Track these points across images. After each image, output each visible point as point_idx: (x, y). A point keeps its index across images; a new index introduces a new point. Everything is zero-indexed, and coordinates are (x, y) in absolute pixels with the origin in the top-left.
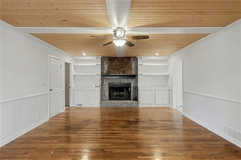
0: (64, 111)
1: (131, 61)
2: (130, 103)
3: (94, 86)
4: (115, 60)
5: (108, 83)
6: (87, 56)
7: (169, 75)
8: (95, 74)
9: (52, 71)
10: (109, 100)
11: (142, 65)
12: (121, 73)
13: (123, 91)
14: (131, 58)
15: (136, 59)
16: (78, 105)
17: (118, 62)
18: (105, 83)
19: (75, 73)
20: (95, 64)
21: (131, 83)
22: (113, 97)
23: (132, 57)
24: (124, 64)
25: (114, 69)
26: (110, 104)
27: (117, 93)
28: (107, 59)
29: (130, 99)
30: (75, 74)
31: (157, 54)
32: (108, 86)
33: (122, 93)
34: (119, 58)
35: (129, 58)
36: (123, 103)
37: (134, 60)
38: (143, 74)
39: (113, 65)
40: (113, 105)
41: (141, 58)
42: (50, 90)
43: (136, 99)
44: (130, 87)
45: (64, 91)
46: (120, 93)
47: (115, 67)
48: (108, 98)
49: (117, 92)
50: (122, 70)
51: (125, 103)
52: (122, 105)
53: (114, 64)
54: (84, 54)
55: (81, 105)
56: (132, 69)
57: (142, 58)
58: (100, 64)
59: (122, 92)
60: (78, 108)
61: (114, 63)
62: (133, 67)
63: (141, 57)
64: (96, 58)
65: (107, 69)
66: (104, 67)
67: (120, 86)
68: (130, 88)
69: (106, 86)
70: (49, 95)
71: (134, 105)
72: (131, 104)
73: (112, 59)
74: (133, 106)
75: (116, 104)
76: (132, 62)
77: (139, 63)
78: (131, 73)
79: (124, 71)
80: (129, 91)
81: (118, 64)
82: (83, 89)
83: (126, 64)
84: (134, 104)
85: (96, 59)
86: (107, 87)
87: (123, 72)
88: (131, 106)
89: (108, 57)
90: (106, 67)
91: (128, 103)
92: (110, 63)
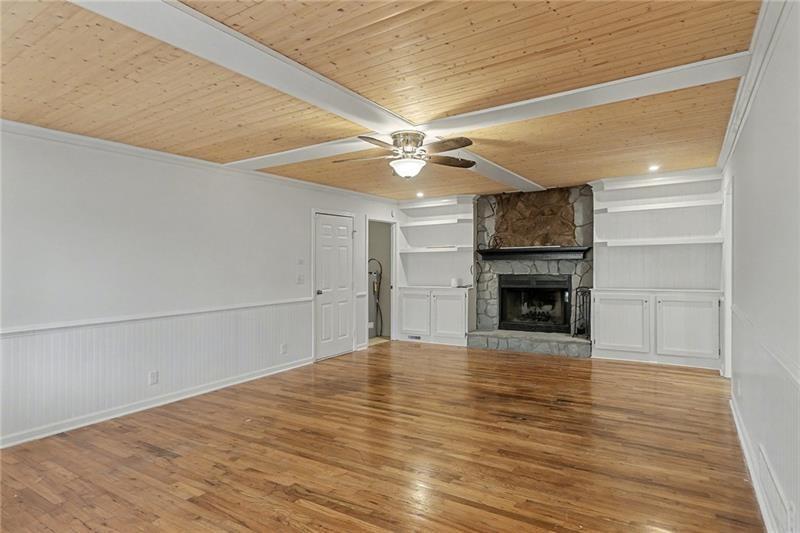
0: (365, 348)
1: (571, 200)
2: (558, 342)
3: (454, 283)
4: (520, 204)
5: (495, 276)
6: (427, 198)
7: (721, 244)
8: (455, 249)
9: (324, 246)
10: (500, 328)
11: (605, 210)
12: (537, 243)
13: (552, 302)
14: (573, 191)
15: (586, 190)
16: (412, 337)
17: (527, 207)
18: (487, 276)
19: (409, 247)
20: (451, 220)
21: (570, 277)
22: (515, 320)
23: (576, 187)
24: (546, 212)
25: (514, 232)
26: (496, 340)
27: (532, 309)
28: (493, 200)
29: (567, 331)
30: (410, 249)
31: (654, 168)
32: (497, 285)
33: (547, 308)
34: (529, 193)
35: (564, 191)
36: (536, 341)
37: (581, 195)
38: (609, 245)
39: (512, 219)
40: (503, 345)
41: (603, 188)
42: (319, 293)
43: (584, 331)
44: (569, 290)
45: (364, 296)
46: (540, 306)
47: (519, 223)
48: (496, 320)
49: (533, 305)
50: (541, 233)
51: (542, 341)
52: (532, 345)
53: (513, 215)
54: (420, 195)
55: (419, 338)
56: (575, 227)
57: (606, 188)
58: (472, 217)
59: (547, 304)
60: (411, 345)
61: (516, 212)
62: (579, 220)
63: (602, 183)
64: (459, 202)
65: (494, 232)
66: (484, 226)
67: (534, 285)
68: (567, 294)
69: (490, 284)
70: (315, 304)
71: (574, 350)
72: (561, 346)
73: (508, 200)
74: (571, 355)
75: (513, 343)
76: (575, 204)
77: (597, 206)
78: (569, 242)
79: (547, 235)
80: (566, 303)
81: (527, 214)
82: (422, 293)
83: (554, 213)
84: (574, 346)
85: (456, 203)
86: (492, 289)
87: (545, 239)
88: (563, 352)
89: (496, 196)
90: (490, 225)
91: (553, 341)
92: (501, 213)
